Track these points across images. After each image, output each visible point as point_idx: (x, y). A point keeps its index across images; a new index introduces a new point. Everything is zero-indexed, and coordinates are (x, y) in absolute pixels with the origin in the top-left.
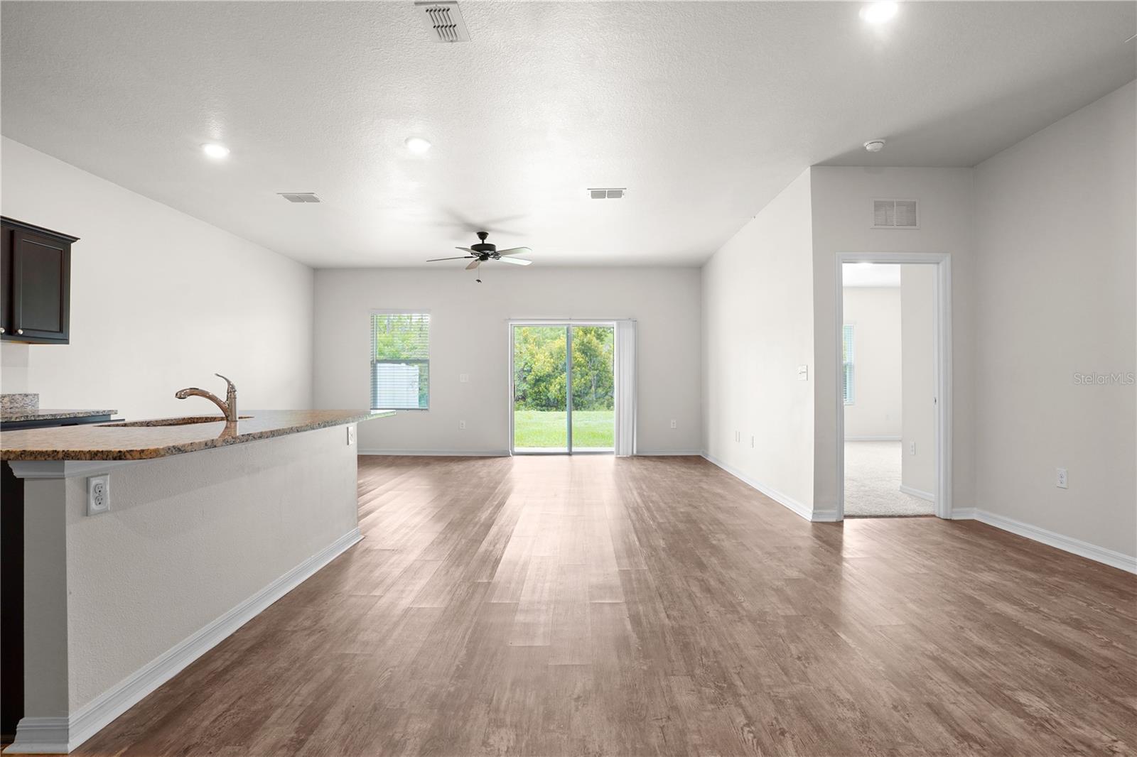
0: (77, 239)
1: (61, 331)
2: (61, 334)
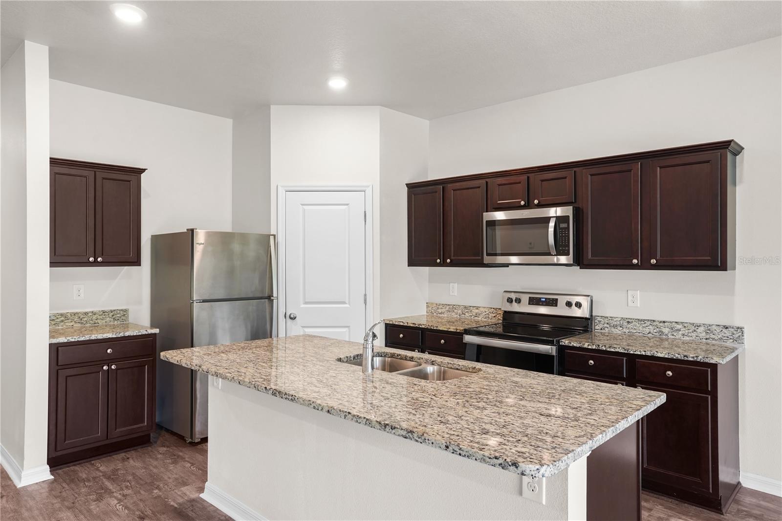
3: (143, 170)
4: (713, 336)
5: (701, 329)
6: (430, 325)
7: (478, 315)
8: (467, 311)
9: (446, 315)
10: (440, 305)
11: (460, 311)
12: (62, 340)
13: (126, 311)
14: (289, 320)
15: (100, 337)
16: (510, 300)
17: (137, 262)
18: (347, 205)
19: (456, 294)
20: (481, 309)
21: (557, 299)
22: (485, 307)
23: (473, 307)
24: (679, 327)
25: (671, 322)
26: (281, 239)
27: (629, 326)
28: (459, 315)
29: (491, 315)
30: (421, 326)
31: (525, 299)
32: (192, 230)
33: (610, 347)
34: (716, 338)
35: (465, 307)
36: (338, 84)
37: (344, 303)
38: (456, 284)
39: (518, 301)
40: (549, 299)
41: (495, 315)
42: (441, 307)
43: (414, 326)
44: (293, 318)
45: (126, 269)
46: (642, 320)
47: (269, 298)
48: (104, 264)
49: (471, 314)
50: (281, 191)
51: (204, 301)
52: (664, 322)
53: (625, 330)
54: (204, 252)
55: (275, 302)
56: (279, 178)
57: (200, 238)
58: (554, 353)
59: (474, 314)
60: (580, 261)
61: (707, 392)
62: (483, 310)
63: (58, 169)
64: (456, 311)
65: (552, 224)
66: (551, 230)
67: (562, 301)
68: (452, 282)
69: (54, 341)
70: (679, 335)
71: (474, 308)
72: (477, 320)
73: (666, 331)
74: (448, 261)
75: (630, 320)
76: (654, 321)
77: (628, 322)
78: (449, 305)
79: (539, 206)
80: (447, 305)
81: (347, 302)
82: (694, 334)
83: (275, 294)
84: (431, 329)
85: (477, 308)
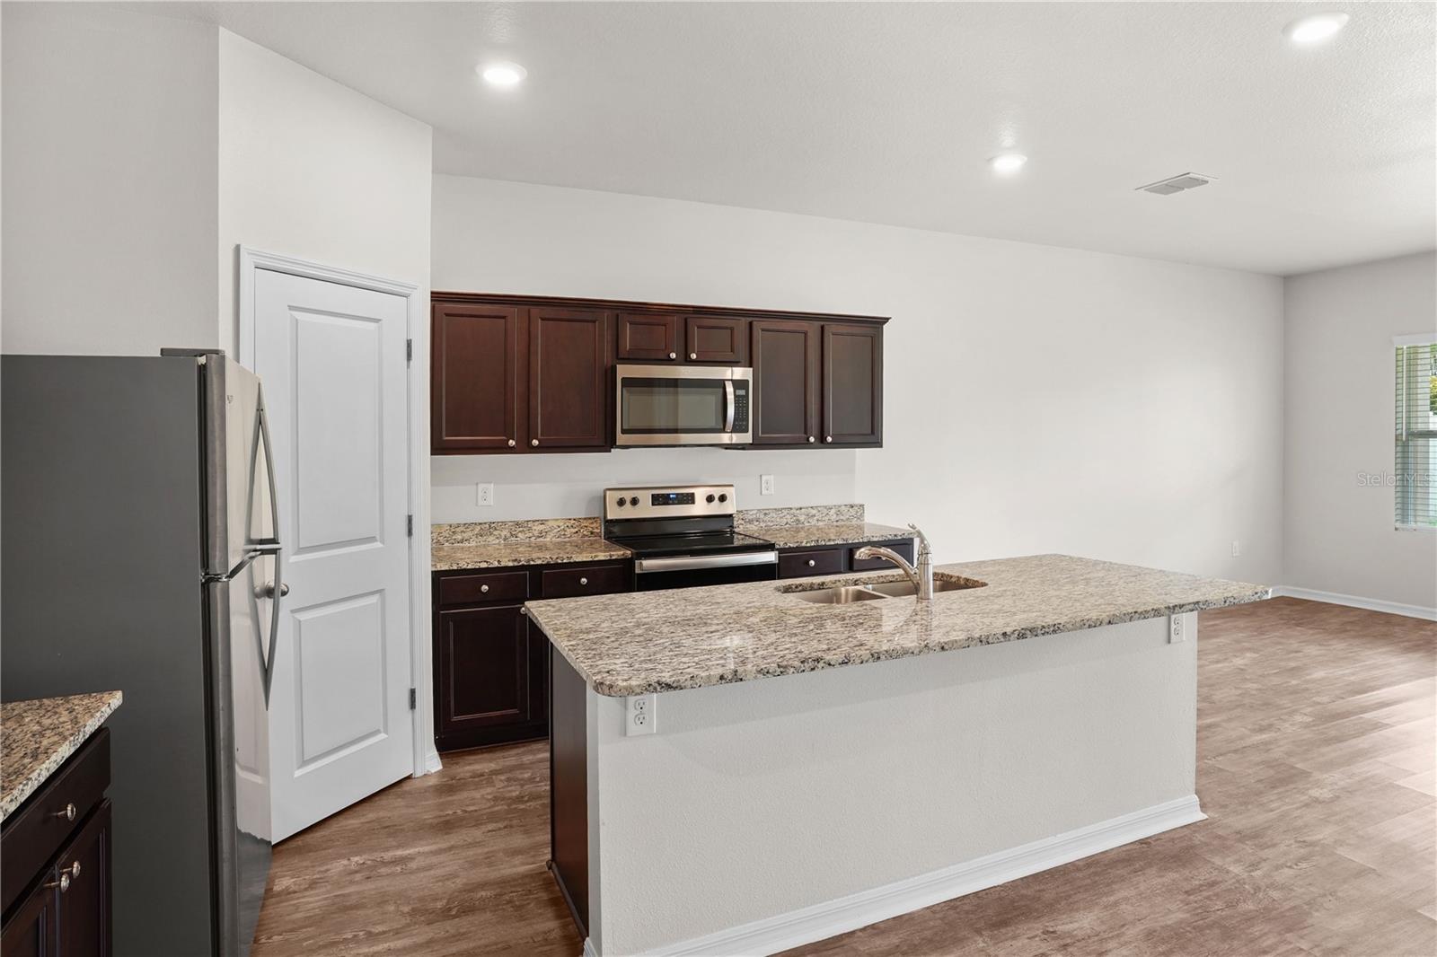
0: (888, 319)
1: (873, 433)
2: (872, 436)
4: (842, 517)
5: (833, 511)
6: (554, 557)
7: (544, 534)
8: (521, 529)
9: (474, 544)
10: (459, 525)
11: (505, 533)
18: (377, 321)
19: (492, 504)
20: (550, 523)
21: (693, 494)
22: (557, 520)
23: (534, 521)
24: (814, 512)
25: (807, 508)
27: (767, 518)
28: (505, 540)
29: (569, 531)
30: (532, 563)
31: (645, 497)
33: (830, 540)
34: (844, 519)
38: (492, 485)
40: (682, 494)
41: (576, 530)
42: (462, 528)
43: (516, 564)
46: (779, 510)
49: (531, 535)
52: (801, 509)
53: (761, 524)
59: (536, 533)
62: (555, 524)
64: (496, 533)
67: (700, 494)
68: (481, 482)
70: (813, 522)
71: (536, 523)
72: (541, 544)
73: (802, 518)
74: (535, 442)
75: (767, 512)
76: (791, 509)
77: (765, 514)
78: (480, 524)
80: (476, 524)
82: (826, 518)
84: (557, 564)
85: (542, 522)
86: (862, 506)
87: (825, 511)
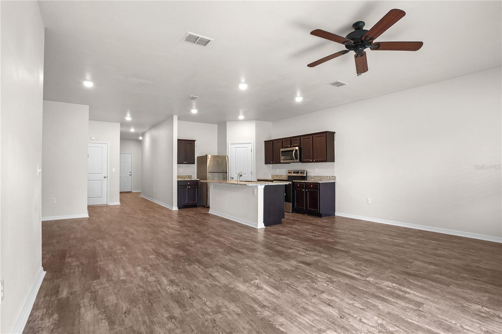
3: (195, 140)
5: (328, 177)
12: (180, 180)
13: (191, 176)
14: (232, 179)
15: (187, 180)
16: (289, 173)
17: (194, 163)
26: (229, 157)
32: (207, 155)
35: (280, 176)
36: (241, 117)
37: (246, 174)
39: (291, 173)
44: (233, 178)
45: (191, 165)
47: (226, 172)
48: (187, 163)
50: (229, 144)
51: (210, 172)
54: (210, 160)
55: (228, 174)
56: (229, 141)
57: (209, 156)
58: (291, 184)
60: (301, 161)
61: (318, 190)
63: (179, 142)
65: (294, 151)
66: (294, 153)
69: (178, 180)
73: (322, 178)
79: (293, 147)
81: (247, 173)
83: (227, 172)
85: (283, 176)
86: (335, 177)
87: (327, 177)
